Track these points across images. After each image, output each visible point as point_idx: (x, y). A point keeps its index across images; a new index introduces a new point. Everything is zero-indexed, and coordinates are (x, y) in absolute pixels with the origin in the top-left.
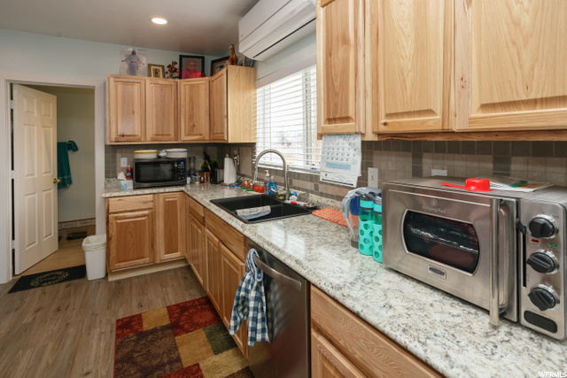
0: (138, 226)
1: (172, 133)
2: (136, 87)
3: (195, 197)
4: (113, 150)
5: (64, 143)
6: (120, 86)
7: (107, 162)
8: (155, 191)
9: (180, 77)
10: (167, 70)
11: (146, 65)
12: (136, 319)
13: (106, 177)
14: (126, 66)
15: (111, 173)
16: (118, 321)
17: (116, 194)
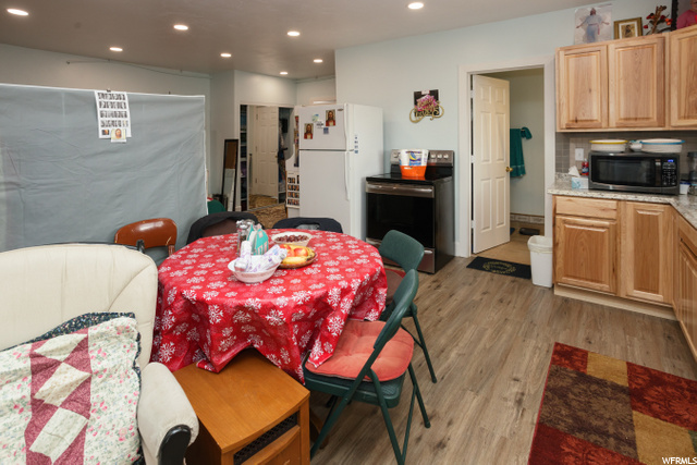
0: (593, 238)
1: (653, 114)
2: (594, 58)
3: (687, 217)
4: (566, 138)
5: (518, 130)
6: (572, 60)
7: (557, 153)
8: (619, 196)
9: (673, 27)
10: (646, 22)
11: (612, 25)
12: (580, 354)
13: (557, 171)
14: (582, 32)
15: (562, 166)
16: (557, 344)
17: (565, 193)
